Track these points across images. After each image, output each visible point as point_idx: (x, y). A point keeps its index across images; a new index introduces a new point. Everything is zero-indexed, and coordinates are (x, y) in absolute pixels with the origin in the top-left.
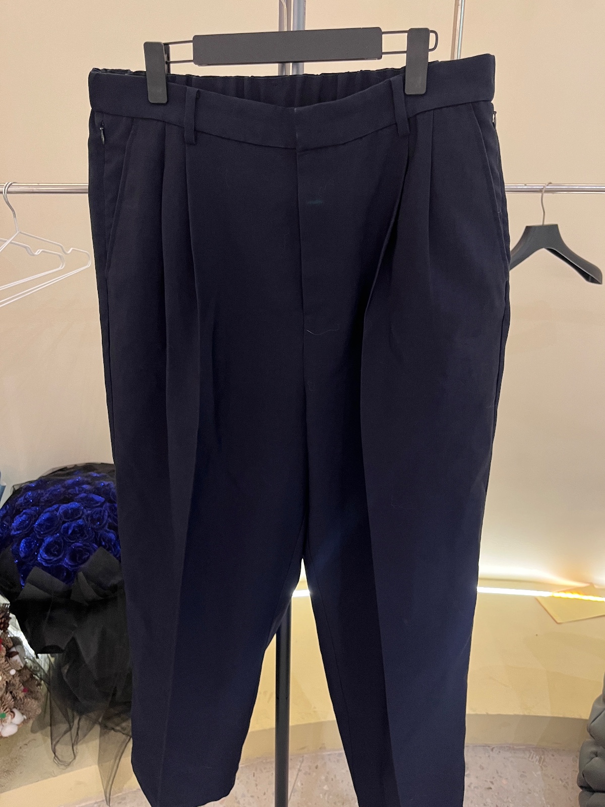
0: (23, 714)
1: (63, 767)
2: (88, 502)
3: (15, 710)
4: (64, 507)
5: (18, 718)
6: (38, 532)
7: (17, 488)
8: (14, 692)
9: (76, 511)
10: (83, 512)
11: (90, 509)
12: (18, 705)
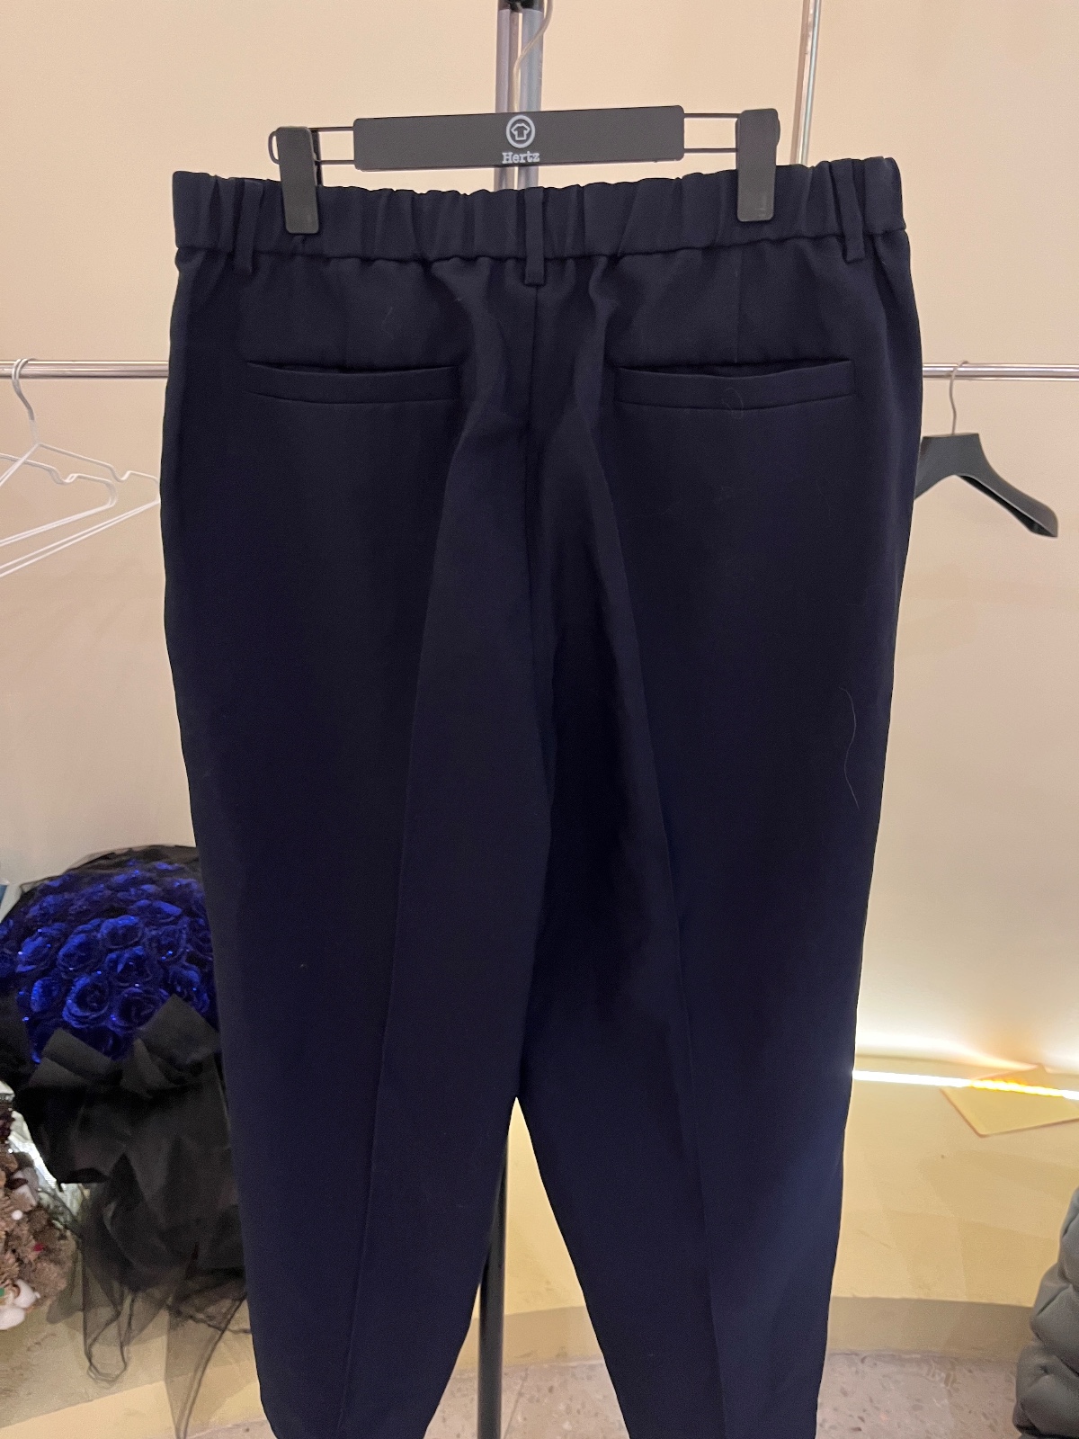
0: (34, 1289)
1: (105, 1384)
2: (152, 917)
3: (20, 1283)
4: (108, 924)
5: (27, 1296)
6: (64, 967)
7: (26, 889)
8: (19, 1251)
9: (131, 930)
10: (143, 934)
11: (155, 927)
12: (26, 1273)
